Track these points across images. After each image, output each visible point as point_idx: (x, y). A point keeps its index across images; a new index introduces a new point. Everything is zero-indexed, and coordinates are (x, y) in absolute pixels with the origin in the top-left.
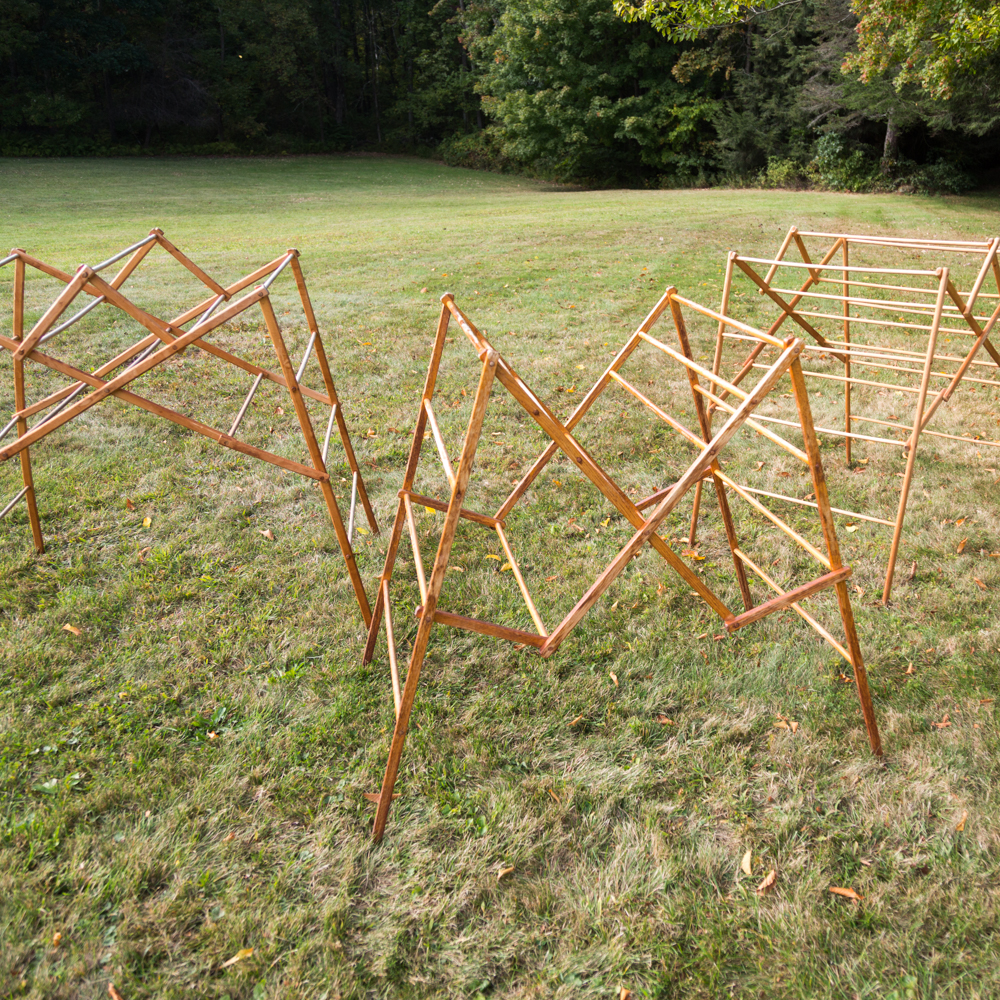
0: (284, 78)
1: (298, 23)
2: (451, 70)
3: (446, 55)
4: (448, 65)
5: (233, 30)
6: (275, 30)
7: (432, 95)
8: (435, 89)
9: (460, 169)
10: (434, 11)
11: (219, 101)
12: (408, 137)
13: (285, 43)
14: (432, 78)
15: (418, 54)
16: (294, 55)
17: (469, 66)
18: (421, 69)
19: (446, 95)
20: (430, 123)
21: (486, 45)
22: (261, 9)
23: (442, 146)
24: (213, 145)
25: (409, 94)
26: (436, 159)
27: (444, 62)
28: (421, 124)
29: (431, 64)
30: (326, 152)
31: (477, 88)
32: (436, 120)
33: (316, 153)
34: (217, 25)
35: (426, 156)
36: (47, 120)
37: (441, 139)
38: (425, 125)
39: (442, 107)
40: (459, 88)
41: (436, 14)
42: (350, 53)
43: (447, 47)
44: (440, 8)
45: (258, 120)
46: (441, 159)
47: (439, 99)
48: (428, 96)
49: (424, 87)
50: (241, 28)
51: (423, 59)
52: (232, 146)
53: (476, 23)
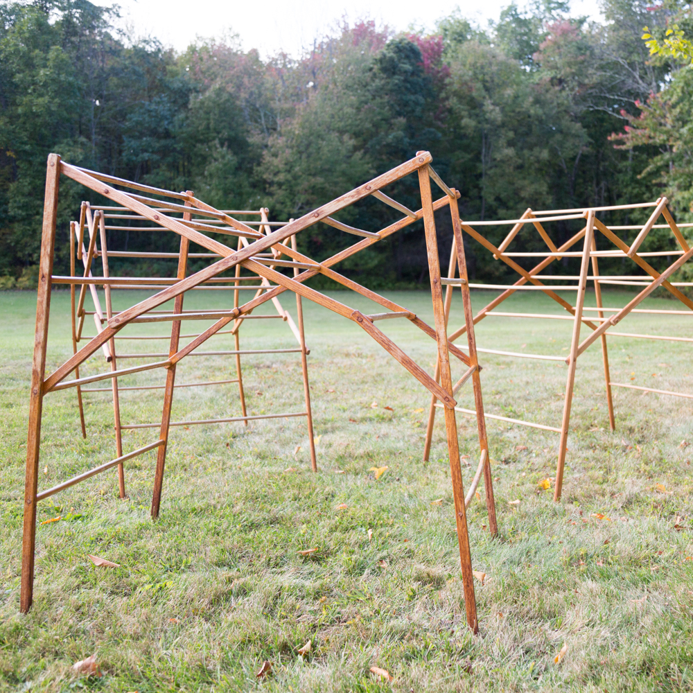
1: (541, 194)
5: (491, 200)
9: (660, 300)
10: (642, 175)
11: (475, 250)
21: (683, 198)
22: (513, 184)
28: (631, 265)
29: (642, 218)
34: (480, 198)
40: (664, 236)
41: (644, 178)
44: (648, 173)
50: (498, 199)
51: (636, 214)
53: (676, 182)
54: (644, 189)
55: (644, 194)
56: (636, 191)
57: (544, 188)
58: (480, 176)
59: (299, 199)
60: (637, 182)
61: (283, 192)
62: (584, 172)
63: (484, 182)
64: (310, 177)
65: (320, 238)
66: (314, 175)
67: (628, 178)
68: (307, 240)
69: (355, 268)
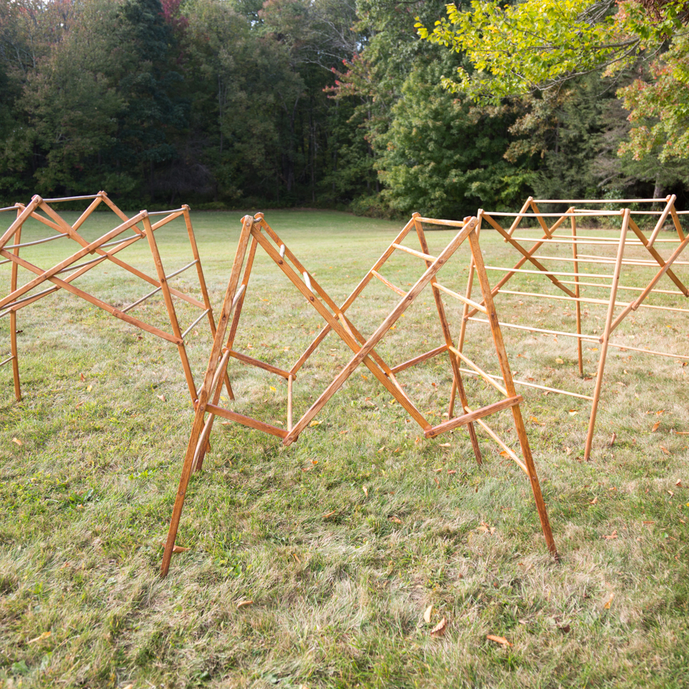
0: (256, 163)
1: (268, 131)
2: (361, 156)
3: (358, 148)
4: (359, 153)
5: (229, 135)
6: (253, 135)
7: (348, 172)
8: (350, 168)
9: (363, 218)
10: (350, 120)
11: (216, 177)
12: (331, 198)
13: (258, 143)
14: (348, 162)
15: (340, 148)
16: (263, 150)
17: (372, 154)
18: (341, 156)
19: (356, 172)
20: (346, 190)
21: (383, 139)
22: (246, 122)
23: (353, 204)
24: (211, 204)
25: (333, 172)
26: (348, 212)
27: (356, 152)
28: (340, 190)
29: (348, 153)
30: (279, 208)
31: (375, 166)
32: (349, 188)
33: (273, 208)
34: (219, 133)
35: (342, 210)
36: (115, 189)
37: (352, 199)
38: (343, 191)
39: (354, 180)
40: (365, 168)
41: (353, 123)
42: (300, 149)
43: (359, 143)
44: (355, 118)
45: (238, 189)
46: (351, 212)
47: (352, 174)
48: (345, 173)
49: (343, 168)
50: (234, 133)
51: (343, 150)
52: (222, 204)
53: (376, 127)
54: (348, 129)
55: (349, 133)
56: (342, 131)
57: (272, 127)
58: (217, 114)
59: (60, 131)
60: (346, 125)
61: (45, 124)
62: (300, 113)
63: (221, 119)
64: (69, 111)
65: (82, 166)
66: (72, 108)
67: (336, 119)
68: (70, 167)
69: (114, 192)
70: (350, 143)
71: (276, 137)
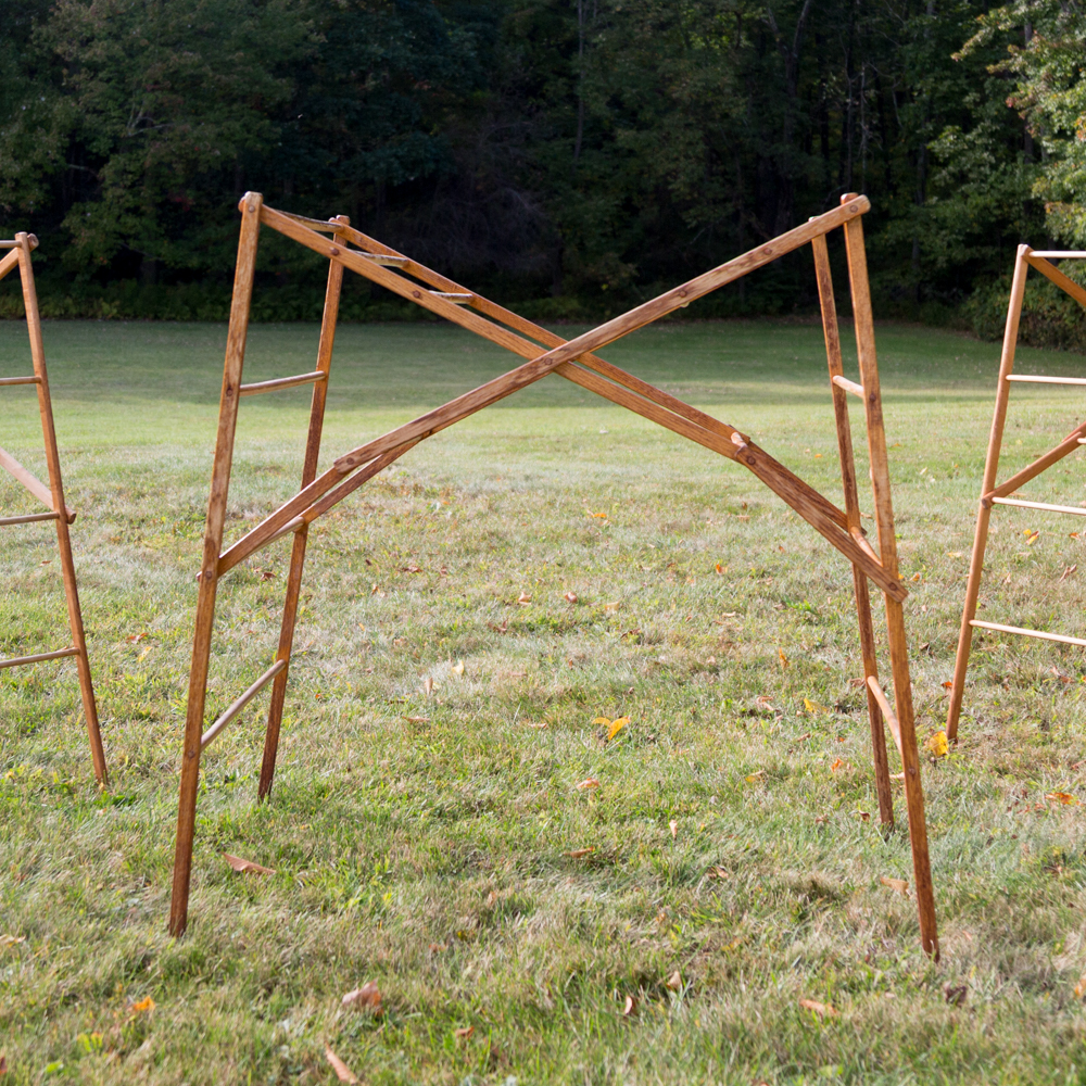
0: (679, 186)
1: (718, 91)
2: (999, 161)
3: (992, 135)
4: (994, 152)
5: (600, 107)
6: (675, 103)
7: (958, 208)
8: (965, 196)
10: (963, 52)
11: (560, 226)
12: (904, 284)
13: (688, 126)
14: (962, 178)
15: (935, 136)
16: (701, 147)
17: (1037, 153)
18: (934, 161)
19: (986, 208)
20: (949, 261)
21: (1061, 107)
22: (654, 68)
23: (972, 304)
24: (541, 302)
25: (914, 208)
26: (957, 328)
27: (986, 148)
28: (934, 262)
29: (961, 153)
30: (743, 316)
32: (959, 254)
33: (725, 317)
34: (572, 98)
35: (937, 322)
36: (275, 261)
37: (969, 290)
38: (941, 262)
39: (977, 229)
40: (1013, 194)
41: (971, 60)
42: (817, 144)
43: (995, 120)
44: (977, 47)
45: (626, 259)
46: (967, 329)
47: (972, 214)
48: (950, 209)
49: (945, 194)
50: (616, 102)
51: (947, 141)
52: (574, 304)
53: (1043, 71)
54: (963, 81)
55: (965, 93)
56: (944, 87)
57: (729, 79)
58: (571, 47)
59: (140, 103)
60: (950, 65)
61: (101, 87)
62: (820, 39)
63: (580, 61)
64: (168, 51)
65: (190, 197)
66: (176, 45)
67: (925, 54)
68: (159, 199)
69: (271, 269)
70: (966, 122)
71: (740, 109)
